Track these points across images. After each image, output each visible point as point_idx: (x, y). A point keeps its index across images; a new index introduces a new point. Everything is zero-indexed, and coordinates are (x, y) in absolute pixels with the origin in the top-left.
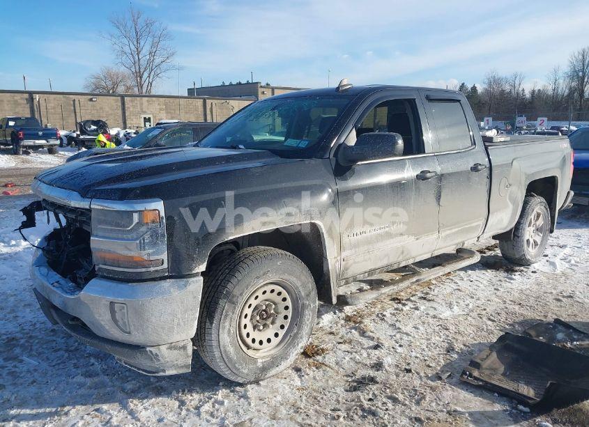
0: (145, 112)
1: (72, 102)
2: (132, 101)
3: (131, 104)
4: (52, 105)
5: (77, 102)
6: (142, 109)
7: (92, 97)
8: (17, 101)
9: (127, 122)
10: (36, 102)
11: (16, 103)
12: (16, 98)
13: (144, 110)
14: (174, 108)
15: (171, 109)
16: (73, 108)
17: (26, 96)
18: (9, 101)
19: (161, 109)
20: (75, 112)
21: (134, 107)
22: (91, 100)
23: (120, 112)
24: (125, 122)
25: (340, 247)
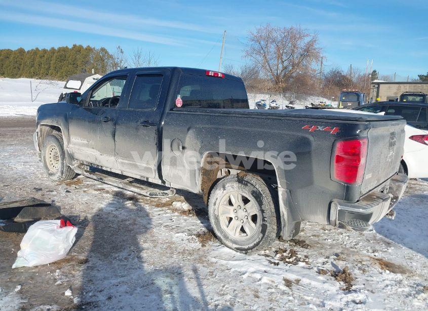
25: (69, 141)
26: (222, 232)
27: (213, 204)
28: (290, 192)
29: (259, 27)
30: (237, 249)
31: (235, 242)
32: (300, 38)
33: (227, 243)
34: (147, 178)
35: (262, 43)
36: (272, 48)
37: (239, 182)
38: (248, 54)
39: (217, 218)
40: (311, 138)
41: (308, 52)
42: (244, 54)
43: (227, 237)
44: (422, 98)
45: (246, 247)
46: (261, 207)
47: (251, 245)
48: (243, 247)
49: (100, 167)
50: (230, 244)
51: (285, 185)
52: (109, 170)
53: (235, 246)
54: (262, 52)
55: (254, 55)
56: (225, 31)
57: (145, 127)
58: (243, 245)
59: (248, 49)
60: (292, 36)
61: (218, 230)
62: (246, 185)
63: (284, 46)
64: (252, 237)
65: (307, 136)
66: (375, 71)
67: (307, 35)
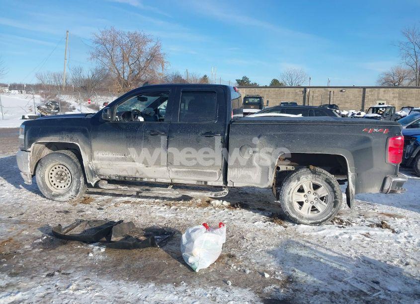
0: (380, 100)
1: (329, 93)
2: (371, 91)
3: (370, 93)
4: (317, 95)
5: (332, 93)
6: (378, 97)
7: (342, 89)
8: (297, 92)
9: (365, 106)
10: (307, 93)
11: (296, 94)
12: (296, 91)
13: (380, 98)
14: (406, 96)
15: (403, 97)
16: (329, 97)
17: (303, 89)
18: (292, 93)
19: (394, 97)
20: (330, 99)
21: (372, 95)
22: (341, 91)
23: (361, 99)
24: (363, 107)
25: (91, 158)
26: (296, 214)
27: (287, 194)
28: (357, 175)
29: (103, 30)
30: (312, 224)
31: (309, 219)
32: (145, 43)
33: (303, 221)
34: (206, 183)
35: (108, 45)
36: (118, 52)
37: (313, 173)
38: (94, 56)
39: (291, 204)
40: (371, 137)
41: (154, 57)
42: (90, 56)
43: (302, 217)
44: (259, 99)
45: (320, 221)
46: (333, 189)
47: (325, 218)
48: (318, 221)
49: (139, 179)
50: (306, 221)
51: (354, 171)
52: (152, 180)
53: (310, 222)
54: (108, 54)
55: (100, 58)
56: (67, 31)
57: (208, 138)
58: (318, 219)
59: (94, 51)
60: (137, 41)
61: (293, 213)
62: (320, 175)
63: (130, 50)
64: (324, 213)
65: (368, 136)
66: (205, 76)
67: (151, 41)
